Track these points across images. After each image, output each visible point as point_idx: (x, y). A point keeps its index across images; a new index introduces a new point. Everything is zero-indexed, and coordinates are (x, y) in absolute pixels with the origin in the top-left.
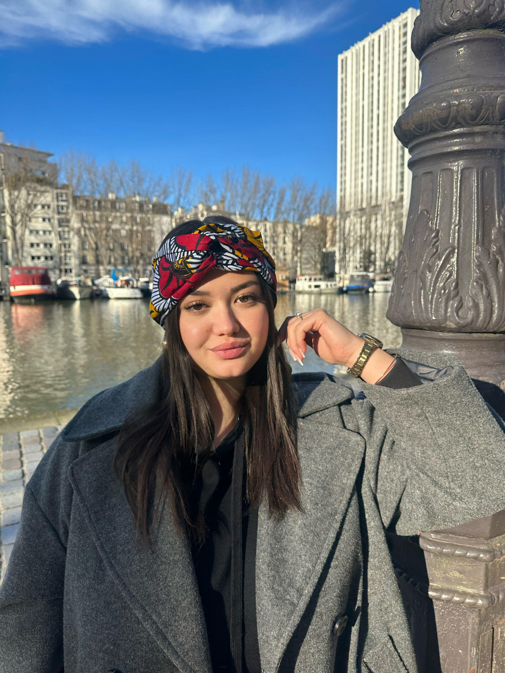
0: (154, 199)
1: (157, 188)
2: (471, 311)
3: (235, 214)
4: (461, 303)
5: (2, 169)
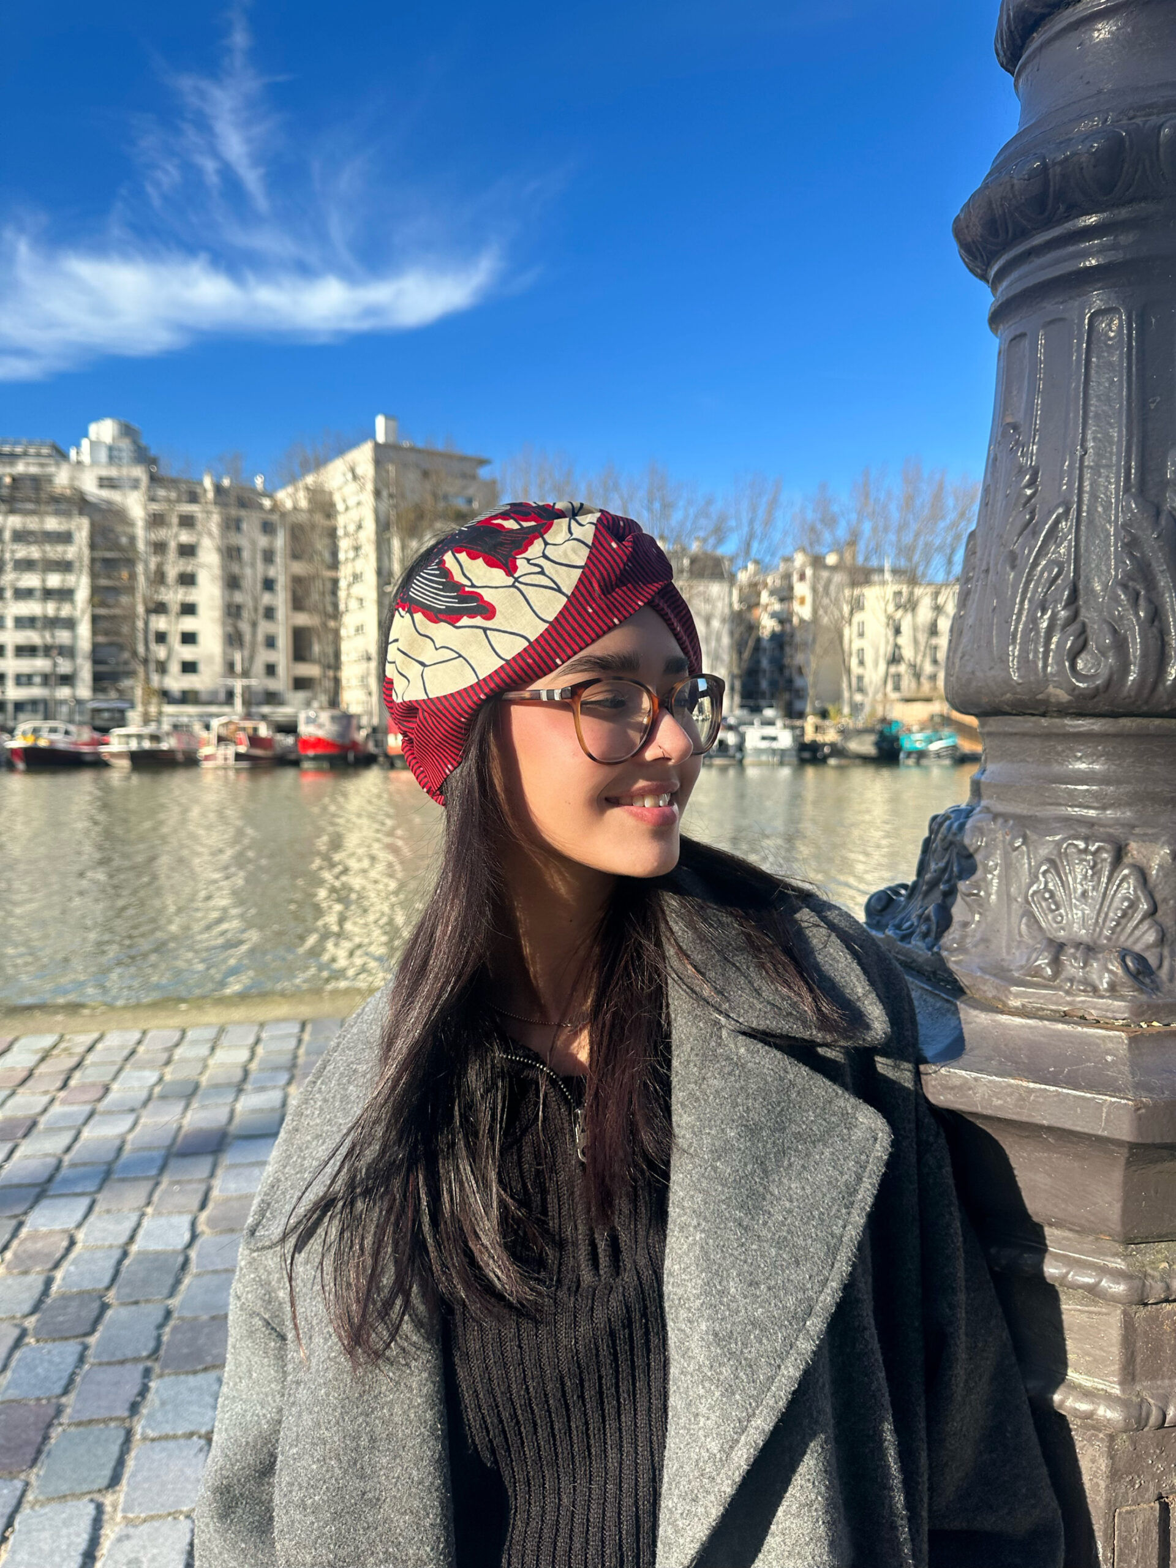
0: (695, 547)
1: (703, 522)
2: (1107, 658)
3: (881, 570)
4: (1082, 638)
5: (391, 496)
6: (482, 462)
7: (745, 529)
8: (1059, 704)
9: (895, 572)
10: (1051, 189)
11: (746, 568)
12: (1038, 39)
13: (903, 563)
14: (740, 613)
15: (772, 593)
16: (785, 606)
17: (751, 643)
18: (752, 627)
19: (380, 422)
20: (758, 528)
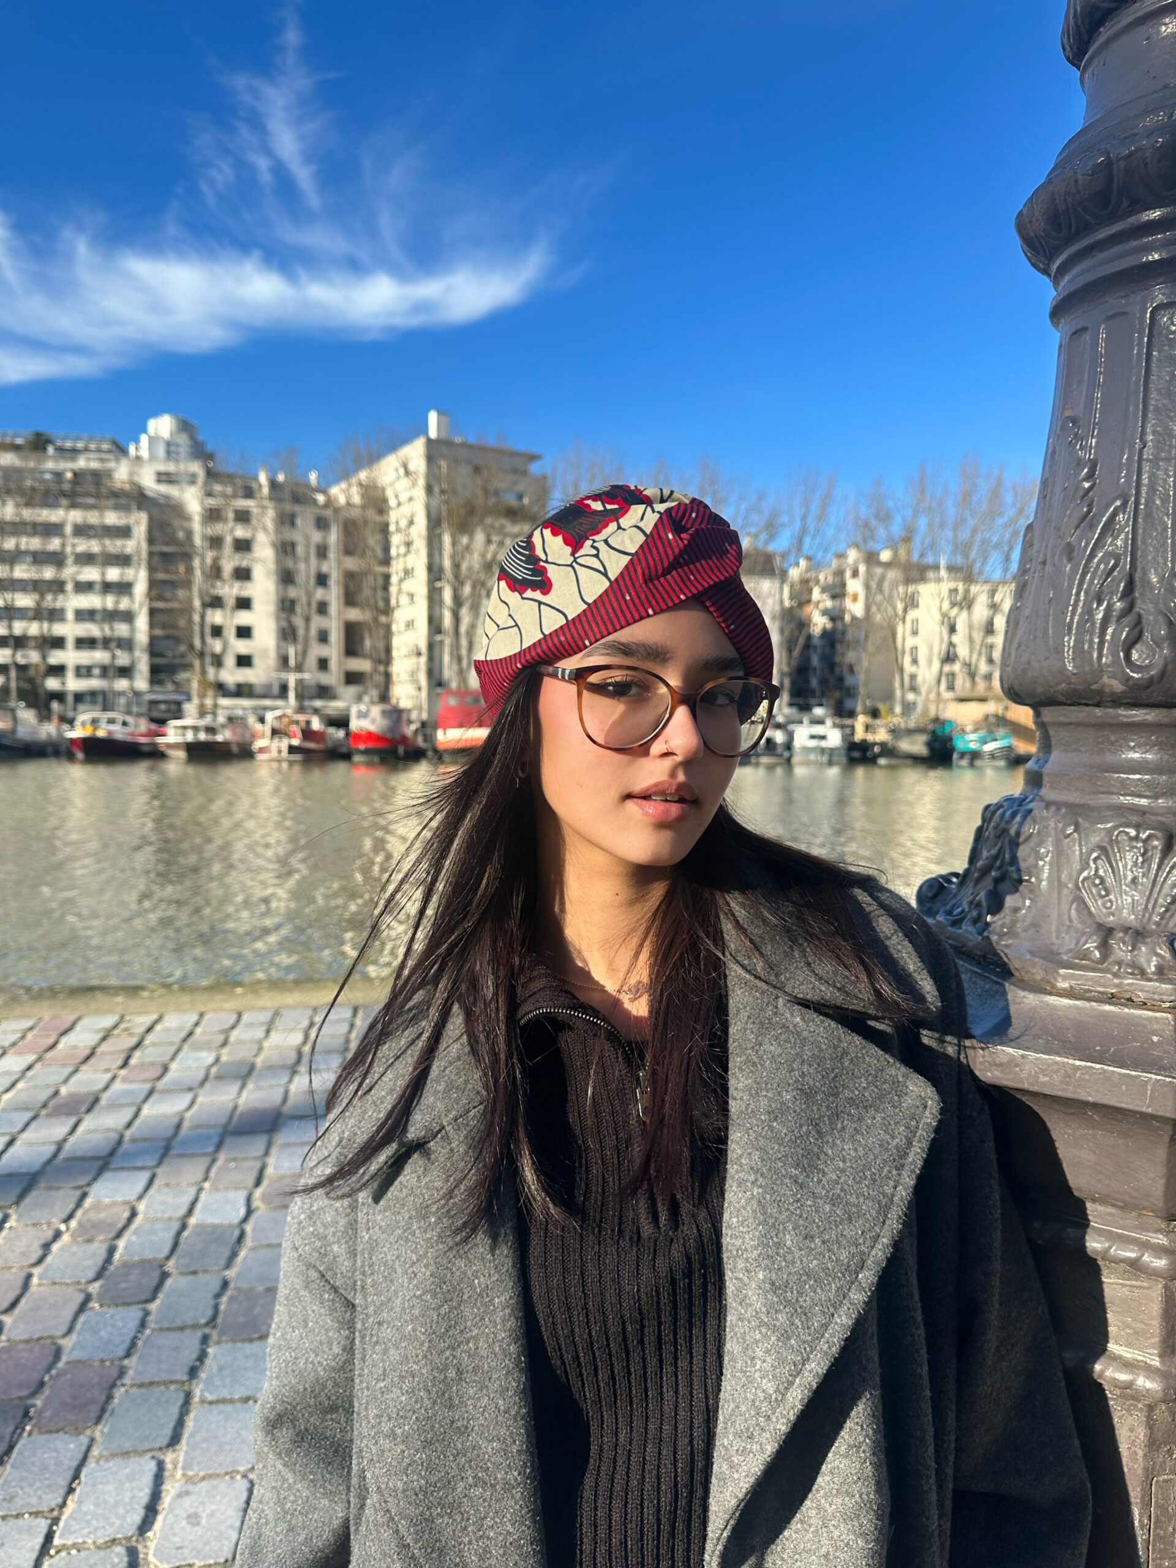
2: (1162, 649)
3: (936, 567)
4: (1138, 629)
5: (442, 492)
6: (533, 458)
7: (798, 525)
8: (1113, 694)
9: (951, 569)
10: (1115, 185)
11: (797, 564)
12: (1105, 33)
13: (959, 560)
14: (791, 609)
15: (824, 590)
16: (837, 603)
17: (801, 641)
18: (803, 625)
19: (433, 417)
20: (811, 524)
